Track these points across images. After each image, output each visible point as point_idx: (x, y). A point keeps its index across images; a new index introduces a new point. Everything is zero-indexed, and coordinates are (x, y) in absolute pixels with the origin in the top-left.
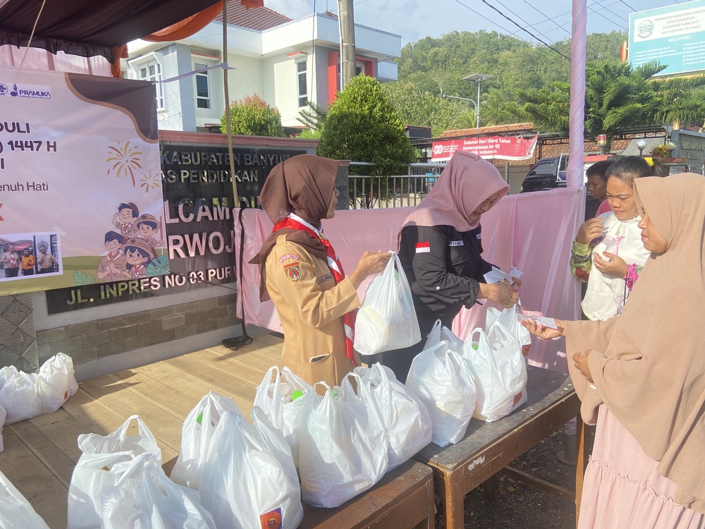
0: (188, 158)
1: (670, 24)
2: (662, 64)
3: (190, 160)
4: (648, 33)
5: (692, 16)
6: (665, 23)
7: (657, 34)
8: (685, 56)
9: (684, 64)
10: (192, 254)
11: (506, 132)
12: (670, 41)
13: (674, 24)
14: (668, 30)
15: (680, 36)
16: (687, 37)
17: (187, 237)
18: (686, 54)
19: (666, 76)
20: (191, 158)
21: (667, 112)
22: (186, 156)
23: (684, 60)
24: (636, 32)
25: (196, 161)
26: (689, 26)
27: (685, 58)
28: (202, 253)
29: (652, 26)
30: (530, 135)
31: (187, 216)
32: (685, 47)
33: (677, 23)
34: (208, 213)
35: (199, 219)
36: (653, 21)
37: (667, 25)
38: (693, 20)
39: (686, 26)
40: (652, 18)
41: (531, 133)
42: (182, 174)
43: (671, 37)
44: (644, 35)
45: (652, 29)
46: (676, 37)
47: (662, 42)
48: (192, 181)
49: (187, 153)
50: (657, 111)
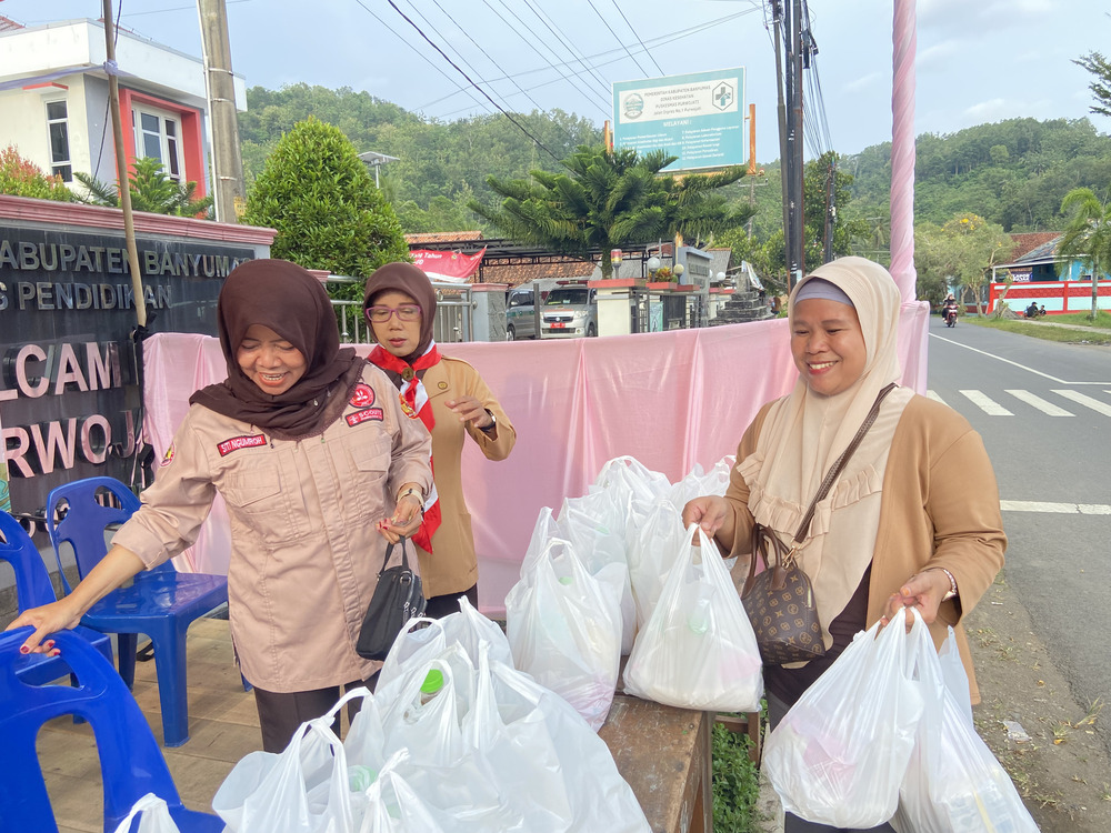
0: (32, 255)
1: (664, 102)
2: (670, 155)
3: (36, 259)
4: (636, 113)
5: (690, 93)
6: (657, 99)
7: (647, 116)
8: (684, 148)
9: (684, 159)
10: (47, 466)
11: (438, 244)
12: (665, 125)
13: (669, 102)
14: (662, 109)
15: (675, 120)
16: (686, 122)
17: (36, 430)
18: (686, 145)
19: (677, 173)
20: (38, 255)
21: (686, 221)
22: (28, 250)
23: (684, 153)
24: (622, 110)
25: (49, 261)
26: (688, 107)
27: (686, 151)
28: (69, 461)
29: (642, 102)
30: (472, 250)
31: (33, 384)
32: (685, 135)
33: (673, 101)
34: (77, 376)
35: (59, 390)
36: (643, 96)
37: (659, 103)
38: (691, 99)
39: (684, 107)
40: (642, 92)
41: (475, 246)
42: (21, 291)
43: (665, 121)
44: (632, 115)
45: (641, 107)
46: (673, 120)
47: (654, 127)
48: (42, 306)
49: (31, 245)
50: (672, 219)
